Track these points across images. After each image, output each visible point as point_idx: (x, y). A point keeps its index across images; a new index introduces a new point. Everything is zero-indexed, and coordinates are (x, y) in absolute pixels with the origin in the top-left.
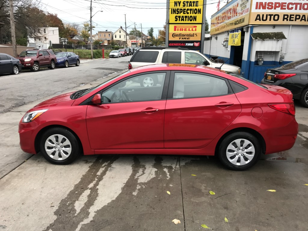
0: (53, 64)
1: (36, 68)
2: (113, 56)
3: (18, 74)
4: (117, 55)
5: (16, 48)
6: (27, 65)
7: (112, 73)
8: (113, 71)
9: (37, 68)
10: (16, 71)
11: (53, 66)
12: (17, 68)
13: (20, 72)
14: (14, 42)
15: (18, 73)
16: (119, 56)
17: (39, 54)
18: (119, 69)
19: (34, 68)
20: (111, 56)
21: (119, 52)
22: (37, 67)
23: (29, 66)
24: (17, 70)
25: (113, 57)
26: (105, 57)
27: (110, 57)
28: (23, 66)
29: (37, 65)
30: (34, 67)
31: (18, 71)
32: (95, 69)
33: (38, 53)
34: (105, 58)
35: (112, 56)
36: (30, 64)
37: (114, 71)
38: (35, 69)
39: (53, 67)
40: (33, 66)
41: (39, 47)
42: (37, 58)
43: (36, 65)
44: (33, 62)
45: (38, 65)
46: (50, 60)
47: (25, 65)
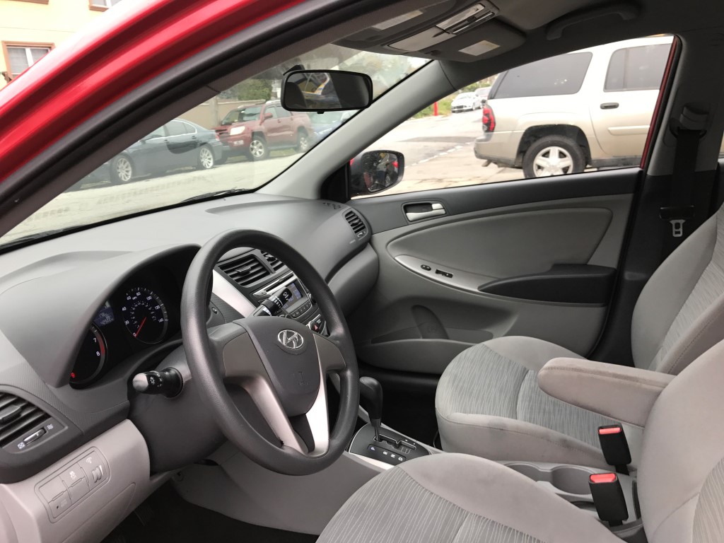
1: (258, 150)
2: (462, 107)
3: (212, 167)
4: (471, 105)
6: (235, 143)
7: (448, 149)
8: (451, 144)
9: (260, 150)
10: (207, 160)
12: (208, 151)
13: (218, 163)
15: (211, 164)
16: (477, 106)
17: (264, 114)
18: (469, 138)
19: (253, 152)
20: (455, 108)
21: (477, 96)
22: (261, 147)
23: (241, 146)
24: (210, 159)
25: (460, 110)
26: (439, 111)
27: (454, 112)
28: (227, 147)
29: (260, 144)
30: (252, 149)
31: (212, 161)
32: (405, 143)
33: (262, 112)
34: (441, 114)
35: (458, 107)
36: (241, 142)
37: (455, 144)
38: (256, 154)
40: (251, 146)
42: (260, 124)
43: (257, 143)
44: (250, 135)
45: (263, 143)
46: (296, 129)
47: (232, 145)
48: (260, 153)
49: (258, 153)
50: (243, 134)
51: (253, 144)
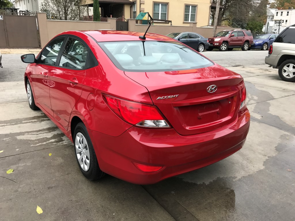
0: (247, 45)
1: (224, 47)
3: (203, 51)
5: (216, 28)
6: (215, 44)
11: (246, 47)
12: (203, 46)
14: (215, 23)
22: (225, 47)
23: (217, 45)
24: (202, 48)
28: (211, 45)
29: (225, 45)
30: (222, 47)
36: (218, 44)
39: (246, 49)
40: (222, 46)
41: (275, 30)
42: (228, 38)
43: (224, 45)
44: (222, 42)
46: (244, 41)
47: (214, 44)
48: (224, 48)
49: (223, 48)
50: (219, 41)
51: (223, 45)
